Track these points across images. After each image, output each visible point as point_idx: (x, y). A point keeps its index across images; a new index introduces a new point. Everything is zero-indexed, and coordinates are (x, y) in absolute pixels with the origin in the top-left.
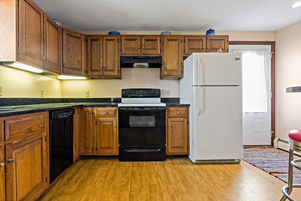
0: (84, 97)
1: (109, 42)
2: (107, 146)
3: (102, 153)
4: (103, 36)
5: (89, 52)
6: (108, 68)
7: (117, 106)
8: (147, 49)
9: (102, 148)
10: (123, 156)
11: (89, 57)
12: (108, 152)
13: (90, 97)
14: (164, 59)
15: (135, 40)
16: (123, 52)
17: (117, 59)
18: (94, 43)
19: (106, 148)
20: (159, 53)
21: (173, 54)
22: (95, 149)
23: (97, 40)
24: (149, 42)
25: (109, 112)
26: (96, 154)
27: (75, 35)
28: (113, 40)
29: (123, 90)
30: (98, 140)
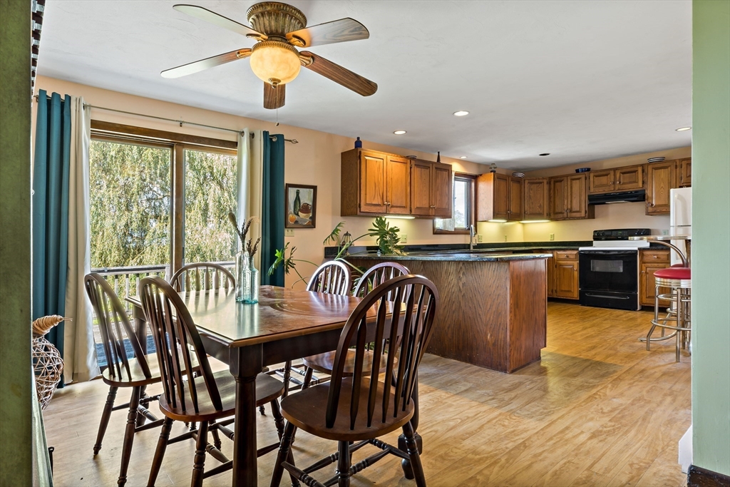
0: (548, 240)
1: (574, 181)
2: (567, 289)
3: (562, 296)
4: (567, 176)
5: (552, 195)
6: (573, 210)
7: (578, 249)
8: (624, 184)
9: (562, 291)
10: (584, 301)
11: (552, 200)
12: (568, 296)
13: (555, 241)
14: (648, 193)
15: (607, 175)
16: (592, 190)
17: (584, 198)
18: (557, 184)
19: (565, 291)
20: (641, 185)
21: (662, 185)
22: (554, 292)
23: (561, 181)
24: (626, 175)
25: (570, 256)
26: (555, 297)
27: (537, 181)
28: (579, 179)
29: (595, 232)
30: (558, 283)
